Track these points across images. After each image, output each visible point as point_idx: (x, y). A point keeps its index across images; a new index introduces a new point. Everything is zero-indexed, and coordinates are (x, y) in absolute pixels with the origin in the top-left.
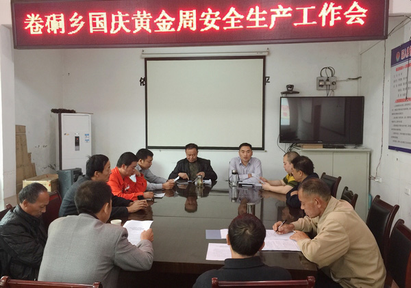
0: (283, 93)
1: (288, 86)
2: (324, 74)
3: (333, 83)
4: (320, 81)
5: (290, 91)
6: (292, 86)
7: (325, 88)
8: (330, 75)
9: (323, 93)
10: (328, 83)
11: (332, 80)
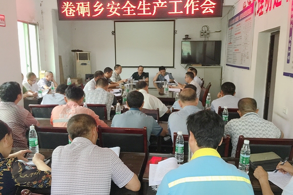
0: (183, 39)
1: (186, 36)
2: (204, 29)
3: (208, 34)
4: (202, 33)
5: (187, 38)
6: (187, 36)
7: (204, 36)
8: (206, 30)
9: (203, 39)
10: (206, 34)
11: (208, 32)
